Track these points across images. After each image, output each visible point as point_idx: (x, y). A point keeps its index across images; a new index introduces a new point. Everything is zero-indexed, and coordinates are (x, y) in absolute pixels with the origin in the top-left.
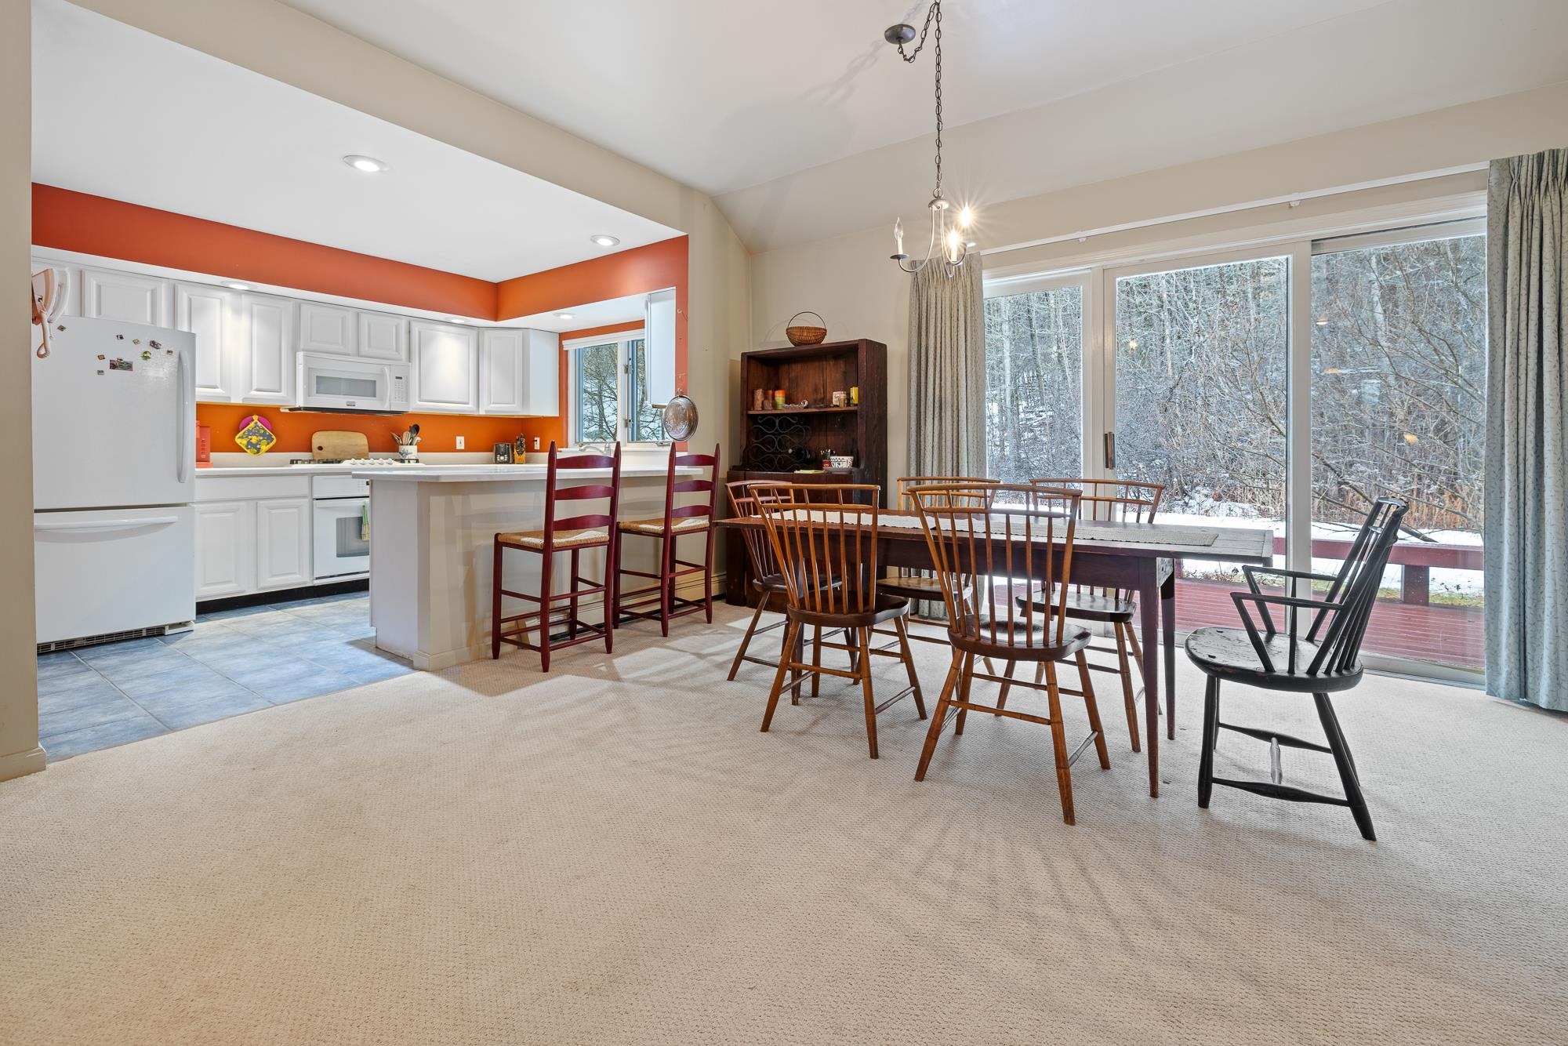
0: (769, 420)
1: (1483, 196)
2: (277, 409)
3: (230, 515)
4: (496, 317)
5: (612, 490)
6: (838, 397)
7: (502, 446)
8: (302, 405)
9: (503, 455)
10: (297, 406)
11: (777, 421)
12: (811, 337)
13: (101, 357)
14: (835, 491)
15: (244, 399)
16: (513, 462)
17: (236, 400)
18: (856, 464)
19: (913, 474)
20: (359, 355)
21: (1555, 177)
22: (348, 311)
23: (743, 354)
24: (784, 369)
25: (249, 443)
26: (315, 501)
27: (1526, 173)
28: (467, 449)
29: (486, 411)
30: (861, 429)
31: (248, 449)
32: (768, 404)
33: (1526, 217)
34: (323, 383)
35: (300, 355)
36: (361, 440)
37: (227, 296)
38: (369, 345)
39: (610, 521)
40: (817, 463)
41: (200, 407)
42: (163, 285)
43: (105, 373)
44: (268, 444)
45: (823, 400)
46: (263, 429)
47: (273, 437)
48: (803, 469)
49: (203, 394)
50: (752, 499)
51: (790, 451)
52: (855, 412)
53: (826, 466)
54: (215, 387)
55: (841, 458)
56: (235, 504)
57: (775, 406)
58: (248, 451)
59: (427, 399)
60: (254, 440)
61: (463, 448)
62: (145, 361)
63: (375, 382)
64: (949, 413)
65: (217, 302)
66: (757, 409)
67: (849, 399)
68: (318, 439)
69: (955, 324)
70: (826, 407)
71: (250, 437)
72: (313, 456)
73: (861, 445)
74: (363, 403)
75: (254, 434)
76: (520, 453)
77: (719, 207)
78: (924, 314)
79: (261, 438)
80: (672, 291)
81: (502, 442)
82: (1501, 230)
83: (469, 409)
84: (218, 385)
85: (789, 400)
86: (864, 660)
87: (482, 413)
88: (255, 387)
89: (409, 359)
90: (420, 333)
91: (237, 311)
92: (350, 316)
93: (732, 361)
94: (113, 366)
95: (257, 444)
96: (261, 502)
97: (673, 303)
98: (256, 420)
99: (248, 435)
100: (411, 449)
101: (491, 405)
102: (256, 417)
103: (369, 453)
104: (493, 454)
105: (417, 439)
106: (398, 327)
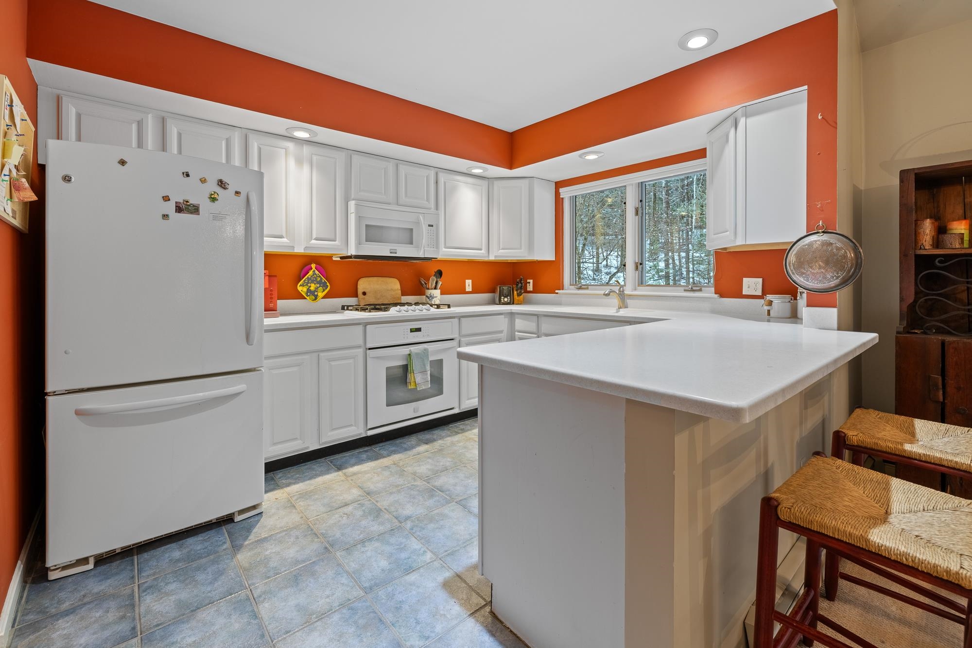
2: (330, 257)
3: (295, 369)
4: (511, 165)
7: (505, 288)
8: (354, 253)
9: (506, 297)
10: (349, 254)
13: (166, 199)
15: (306, 248)
16: (513, 304)
17: (299, 250)
20: (398, 204)
22: (387, 163)
23: (903, 174)
25: (309, 290)
26: (368, 351)
28: (474, 291)
29: (495, 257)
31: (308, 296)
32: (941, 241)
34: (372, 233)
35: (352, 204)
36: (394, 285)
37: (290, 145)
38: (406, 196)
41: (268, 257)
42: (236, 133)
43: (170, 217)
44: (324, 291)
46: (320, 276)
47: (328, 284)
49: (271, 244)
54: (281, 237)
56: (300, 357)
58: (308, 298)
59: (451, 245)
60: (313, 287)
61: (470, 290)
62: (212, 204)
63: (411, 230)
65: (283, 151)
66: (927, 248)
68: (364, 285)
71: (309, 285)
72: (359, 301)
74: (402, 250)
75: (313, 282)
76: (519, 295)
79: (318, 285)
80: (798, 93)
81: (504, 284)
83: (481, 255)
84: (284, 235)
87: (492, 258)
88: (314, 236)
89: (437, 208)
90: (445, 183)
91: (299, 162)
92: (391, 167)
94: (179, 209)
95: (315, 291)
96: (322, 354)
98: (314, 268)
99: (308, 283)
100: (437, 293)
101: (500, 251)
102: (313, 266)
103: (402, 297)
104: (497, 295)
105: (440, 283)
106: (428, 177)
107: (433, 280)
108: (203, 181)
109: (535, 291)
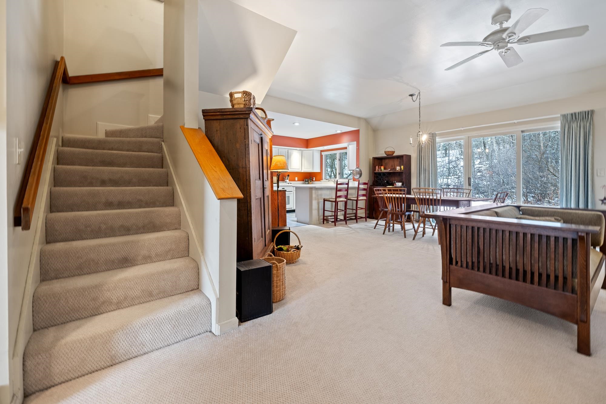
0: (380, 174)
1: (559, 122)
4: (307, 148)
5: (347, 190)
6: (398, 168)
9: (306, 182)
11: (382, 174)
12: (391, 153)
14: (398, 190)
18: (403, 185)
19: (418, 187)
21: (576, 118)
23: (373, 158)
24: (383, 160)
27: (569, 117)
28: (298, 181)
30: (404, 176)
32: (379, 170)
33: (569, 128)
38: (281, 153)
39: (346, 197)
40: (392, 184)
45: (394, 169)
48: (389, 186)
50: (381, 192)
51: (385, 181)
52: (402, 172)
53: (395, 185)
55: (399, 183)
57: (381, 170)
64: (427, 173)
66: (377, 171)
67: (401, 168)
69: (429, 150)
70: (395, 171)
73: (404, 180)
76: (311, 182)
77: (367, 121)
78: (421, 149)
80: (355, 143)
81: (307, 179)
82: (564, 130)
83: (299, 171)
85: (385, 169)
86: (404, 226)
87: (303, 171)
89: (288, 159)
90: (290, 152)
93: (370, 159)
97: (355, 145)
100: (288, 181)
101: (305, 170)
104: (304, 182)
105: (289, 178)
107: (287, 177)
109: (315, 181)
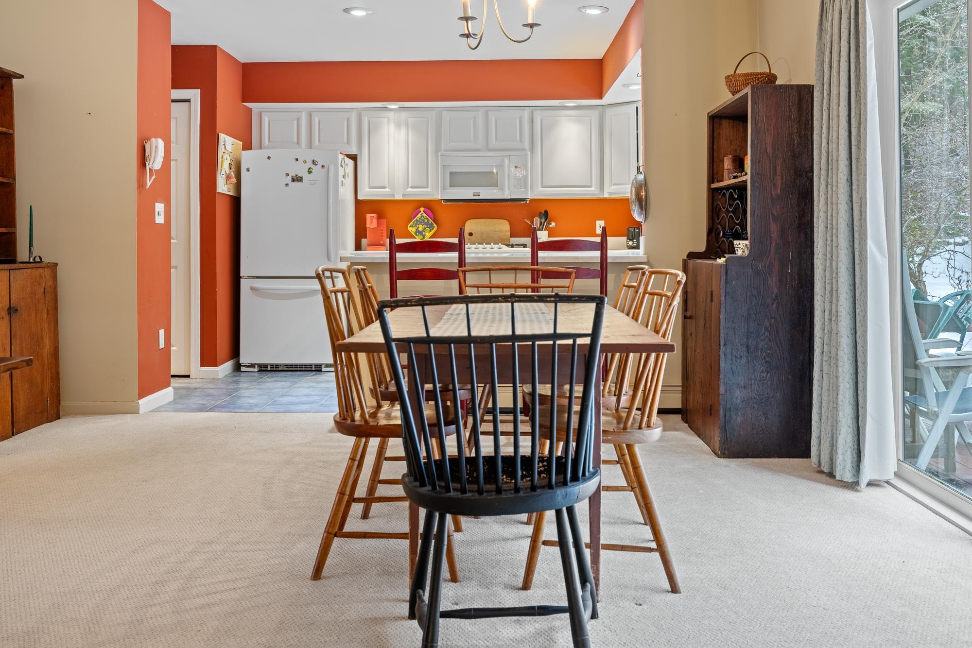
13: (287, 175)
15: (405, 195)
17: (399, 197)
20: (486, 149)
22: (478, 111)
25: (417, 231)
29: (609, 193)
31: (417, 235)
34: (455, 179)
35: (440, 155)
36: (504, 226)
37: (388, 114)
42: (353, 114)
43: (289, 185)
44: (430, 231)
46: (427, 219)
47: (435, 225)
54: (384, 188)
58: (417, 237)
59: (549, 184)
60: (421, 228)
62: (309, 175)
63: (496, 173)
65: (386, 120)
68: (468, 226)
71: (417, 226)
74: (486, 193)
75: (420, 223)
79: (426, 226)
83: (592, 192)
84: (387, 187)
87: (606, 195)
88: (410, 186)
89: (532, 147)
91: (398, 125)
92: (480, 114)
94: (293, 180)
95: (423, 231)
98: (422, 212)
99: (416, 224)
101: (612, 187)
102: (422, 209)
103: (511, 238)
106: (520, 118)
108: (305, 162)
